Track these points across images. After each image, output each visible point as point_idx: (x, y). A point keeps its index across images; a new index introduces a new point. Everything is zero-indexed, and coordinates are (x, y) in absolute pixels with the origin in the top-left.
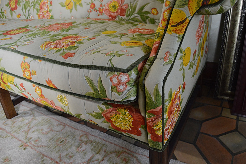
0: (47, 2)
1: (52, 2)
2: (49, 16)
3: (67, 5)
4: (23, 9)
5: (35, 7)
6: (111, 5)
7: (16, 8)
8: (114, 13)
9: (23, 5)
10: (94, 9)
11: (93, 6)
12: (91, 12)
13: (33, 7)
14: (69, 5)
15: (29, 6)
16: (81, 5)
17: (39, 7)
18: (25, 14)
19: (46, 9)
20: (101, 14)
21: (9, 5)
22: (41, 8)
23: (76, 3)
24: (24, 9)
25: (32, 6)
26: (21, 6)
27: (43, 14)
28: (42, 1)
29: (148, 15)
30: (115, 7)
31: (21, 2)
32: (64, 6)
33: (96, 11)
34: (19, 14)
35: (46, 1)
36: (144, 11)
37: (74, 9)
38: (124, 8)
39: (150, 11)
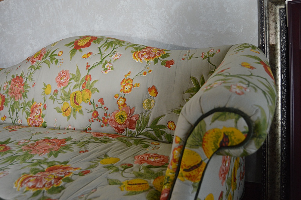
0: (40, 105)
1: (47, 106)
2: (41, 122)
3: (64, 111)
4: (10, 110)
5: (25, 110)
6: (118, 115)
7: (2, 108)
8: (121, 125)
9: (11, 105)
10: (97, 118)
11: (95, 114)
12: (93, 121)
13: (23, 110)
14: (67, 112)
15: (18, 107)
16: (81, 112)
17: (30, 110)
18: (12, 117)
19: (38, 113)
20: (105, 126)
22: (32, 112)
23: (75, 109)
25: (21, 108)
26: (8, 107)
27: (34, 119)
28: (34, 103)
29: (164, 130)
30: (123, 118)
31: (8, 102)
32: (61, 112)
33: (100, 121)
34: (4, 116)
35: (39, 103)
36: (158, 124)
37: (72, 116)
38: (134, 119)
39: (166, 125)
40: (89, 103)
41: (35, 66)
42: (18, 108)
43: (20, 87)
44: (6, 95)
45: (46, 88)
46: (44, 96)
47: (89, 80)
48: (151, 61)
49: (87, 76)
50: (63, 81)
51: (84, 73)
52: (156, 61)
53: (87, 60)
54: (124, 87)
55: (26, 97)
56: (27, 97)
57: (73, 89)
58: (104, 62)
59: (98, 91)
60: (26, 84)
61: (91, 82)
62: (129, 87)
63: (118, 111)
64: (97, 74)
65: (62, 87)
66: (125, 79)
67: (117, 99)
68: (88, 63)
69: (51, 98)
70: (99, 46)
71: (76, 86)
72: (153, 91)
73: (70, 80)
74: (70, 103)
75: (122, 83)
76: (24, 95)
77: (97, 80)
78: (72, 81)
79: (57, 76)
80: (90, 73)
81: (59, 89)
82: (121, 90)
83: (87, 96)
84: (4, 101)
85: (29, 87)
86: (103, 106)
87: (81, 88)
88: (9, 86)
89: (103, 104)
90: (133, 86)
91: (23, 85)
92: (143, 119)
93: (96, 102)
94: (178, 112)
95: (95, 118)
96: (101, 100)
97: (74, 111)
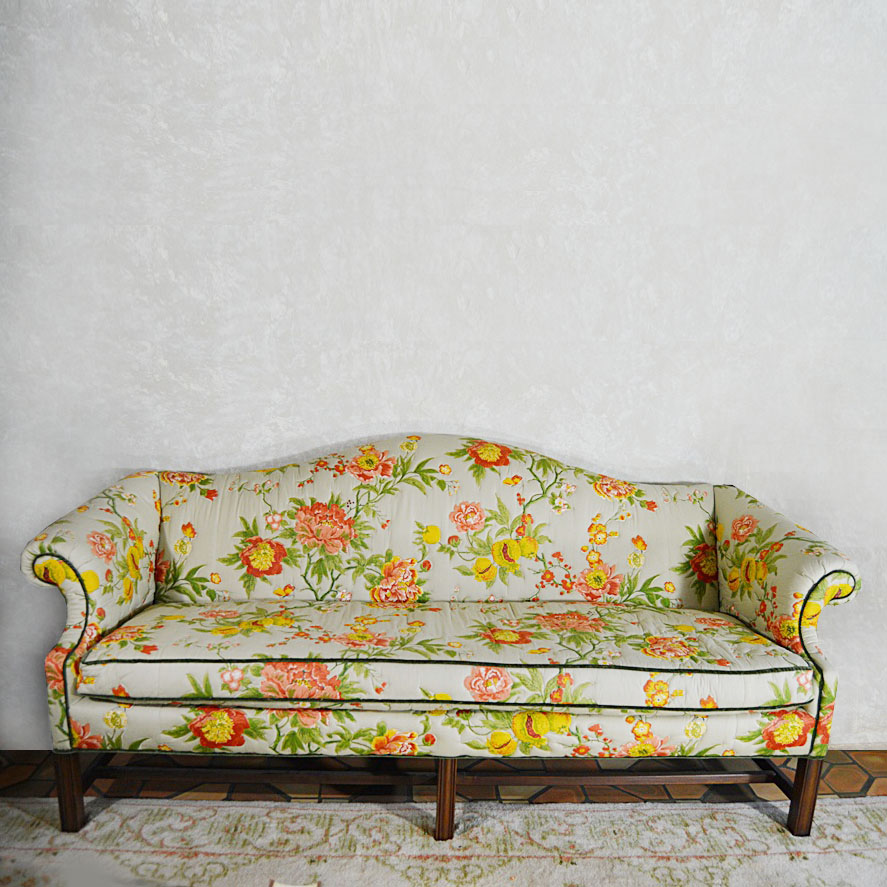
0: (412, 562)
1: (431, 563)
2: (414, 594)
3: (480, 573)
4: (306, 573)
5: (363, 572)
6: (591, 576)
7: (276, 569)
8: (597, 590)
9: (309, 563)
10: (552, 582)
11: (548, 576)
12: (543, 587)
13: (357, 572)
14: (487, 573)
15: (338, 567)
16: (519, 573)
17: (381, 572)
18: (315, 587)
19: (407, 578)
20: (568, 592)
21: (238, 561)
22: (388, 575)
23: (505, 569)
24: (313, 574)
26: (298, 566)
27: (395, 588)
28: (392, 560)
30: (600, 580)
31: (299, 556)
32: (472, 574)
33: (557, 586)
34: (287, 587)
35: (407, 559)
36: (651, 586)
37: (499, 580)
38: (617, 581)
39: (662, 586)
40: (534, 558)
41: (378, 486)
42: (339, 569)
43: (341, 527)
44: (287, 544)
45: (427, 531)
46: (421, 546)
47: (530, 523)
48: (625, 500)
49: (524, 516)
50: (470, 520)
51: (516, 511)
52: (631, 501)
53: (517, 489)
54: (595, 536)
55: (362, 548)
56: (366, 548)
57: (497, 535)
58: (549, 494)
59: (550, 541)
60: (359, 521)
61: (534, 526)
62: (604, 536)
63: (590, 570)
64: (541, 512)
65: (472, 533)
66: (593, 524)
67: (587, 553)
68: (518, 495)
69: (442, 548)
70: (530, 467)
71: (502, 531)
72: (640, 543)
73: (486, 520)
74: (494, 561)
75: (590, 529)
76: (359, 543)
77: (544, 524)
78: (493, 522)
79: (452, 510)
80: (528, 512)
81: (462, 535)
82: (590, 540)
83: (529, 547)
84: (280, 553)
85: (371, 528)
86: (562, 564)
87: (514, 534)
88: (293, 523)
89: (562, 560)
90: (607, 535)
91: (350, 523)
92: (629, 581)
93: (549, 558)
94: (677, 570)
95: (548, 581)
96: (557, 555)
97: (503, 571)
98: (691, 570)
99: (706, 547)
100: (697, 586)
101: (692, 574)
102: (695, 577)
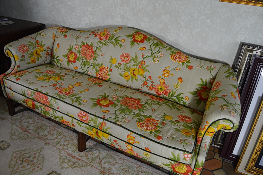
0: (107, 68)
1: (112, 70)
2: (107, 78)
3: (125, 77)
4: (81, 64)
5: (95, 67)
6: (159, 87)
7: (74, 61)
8: (160, 92)
9: (82, 62)
10: (146, 85)
11: (146, 83)
12: (143, 86)
13: (93, 67)
14: (127, 77)
16: (137, 80)
17: (99, 69)
18: (83, 69)
19: (105, 72)
20: (151, 90)
21: (67, 57)
22: (101, 70)
24: (83, 65)
25: (91, 66)
26: (80, 62)
27: (102, 75)
28: (102, 66)
30: (162, 89)
31: (80, 59)
32: (123, 76)
33: (148, 87)
34: (77, 67)
36: (180, 96)
37: (130, 80)
38: (168, 91)
39: (184, 98)
40: (142, 76)
41: (103, 42)
42: (89, 65)
43: (91, 53)
44: (78, 55)
45: (113, 60)
46: (110, 64)
47: (143, 64)
48: (181, 63)
49: (142, 62)
50: (125, 59)
51: (140, 59)
52: (183, 64)
53: (143, 52)
54: (165, 74)
55: (95, 60)
56: (96, 61)
57: (133, 66)
58: (153, 56)
59: (149, 72)
60: (96, 52)
61: (145, 65)
62: (168, 74)
63: (160, 85)
64: (148, 61)
65: (125, 63)
66: (165, 69)
67: (160, 79)
68: (143, 54)
69: (116, 66)
70: (150, 45)
71: (135, 65)
72: (180, 80)
73: (130, 60)
74: (130, 74)
75: (163, 71)
76: (95, 59)
77: (148, 66)
78: (132, 61)
79: (121, 55)
80: (144, 60)
81: (122, 63)
82: (163, 75)
83: (141, 72)
84: (76, 57)
85: (99, 55)
86: (151, 80)
87: (138, 67)
88: (81, 49)
89: (151, 79)
90: (169, 74)
91: (94, 52)
92: (173, 92)
93: (147, 77)
94: (191, 93)
95: (145, 85)
96: (150, 77)
97: (132, 78)
98: (197, 95)
99: (207, 88)
100: (198, 101)
101: (197, 96)
102: (198, 98)
